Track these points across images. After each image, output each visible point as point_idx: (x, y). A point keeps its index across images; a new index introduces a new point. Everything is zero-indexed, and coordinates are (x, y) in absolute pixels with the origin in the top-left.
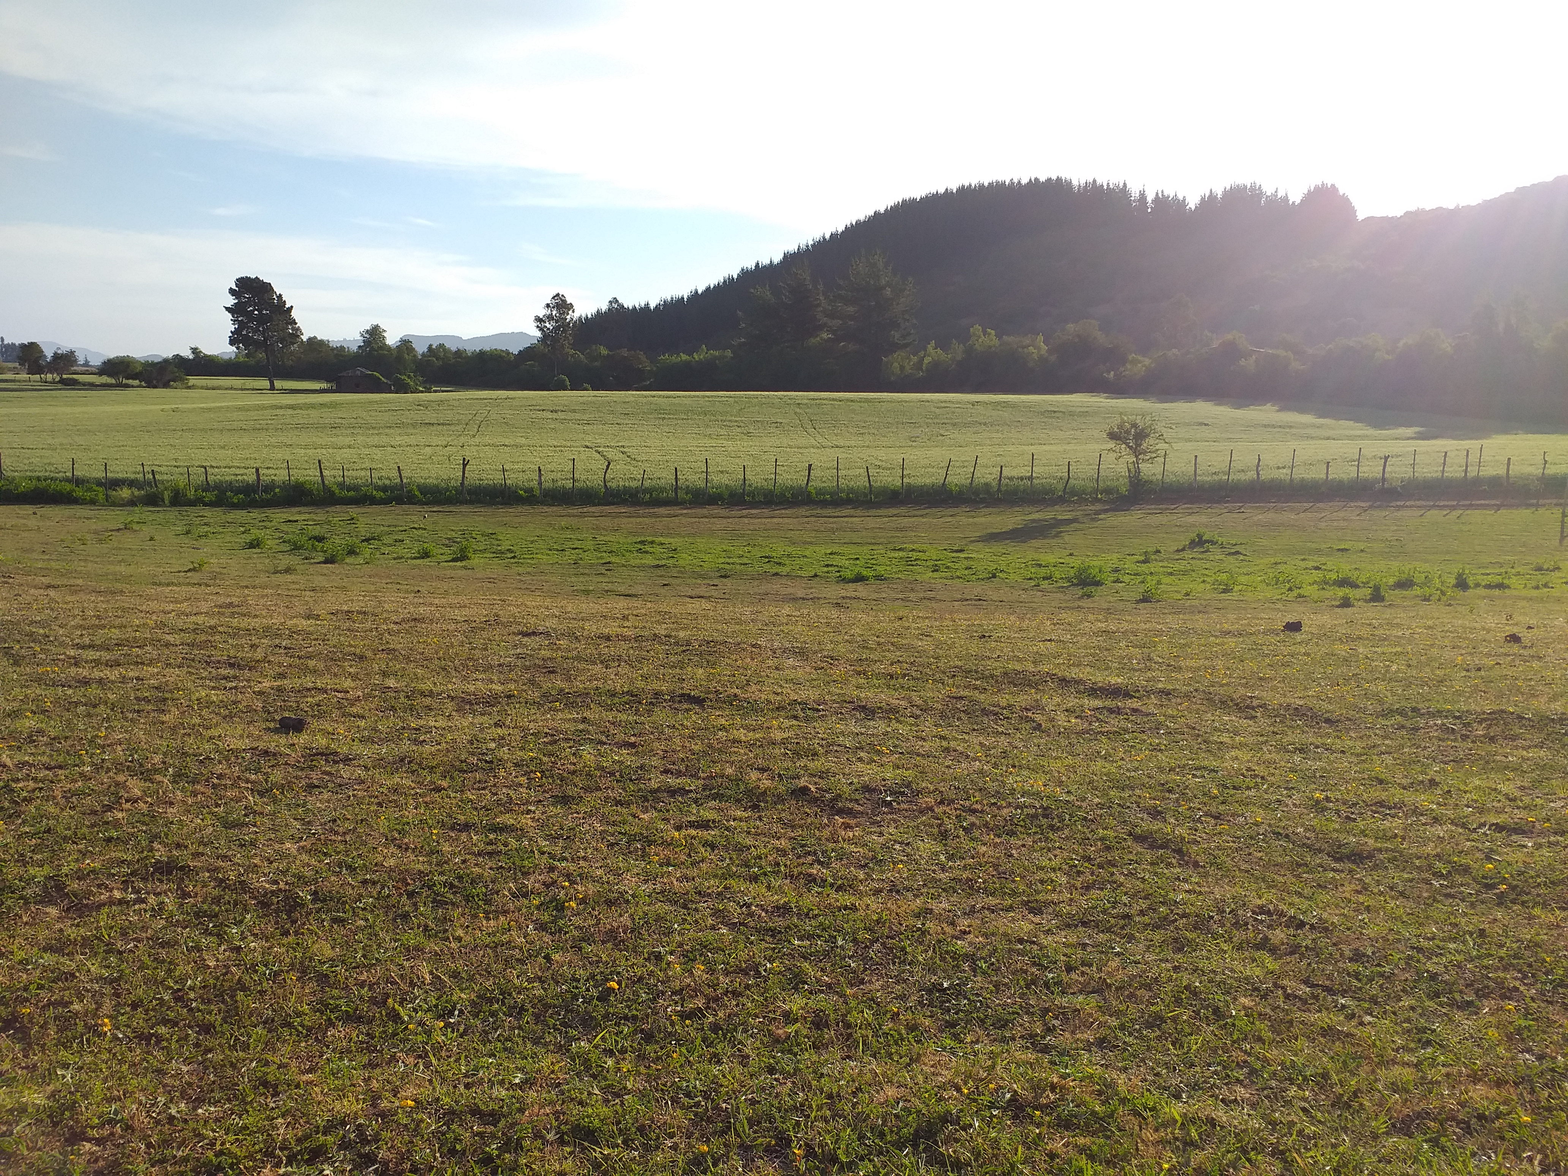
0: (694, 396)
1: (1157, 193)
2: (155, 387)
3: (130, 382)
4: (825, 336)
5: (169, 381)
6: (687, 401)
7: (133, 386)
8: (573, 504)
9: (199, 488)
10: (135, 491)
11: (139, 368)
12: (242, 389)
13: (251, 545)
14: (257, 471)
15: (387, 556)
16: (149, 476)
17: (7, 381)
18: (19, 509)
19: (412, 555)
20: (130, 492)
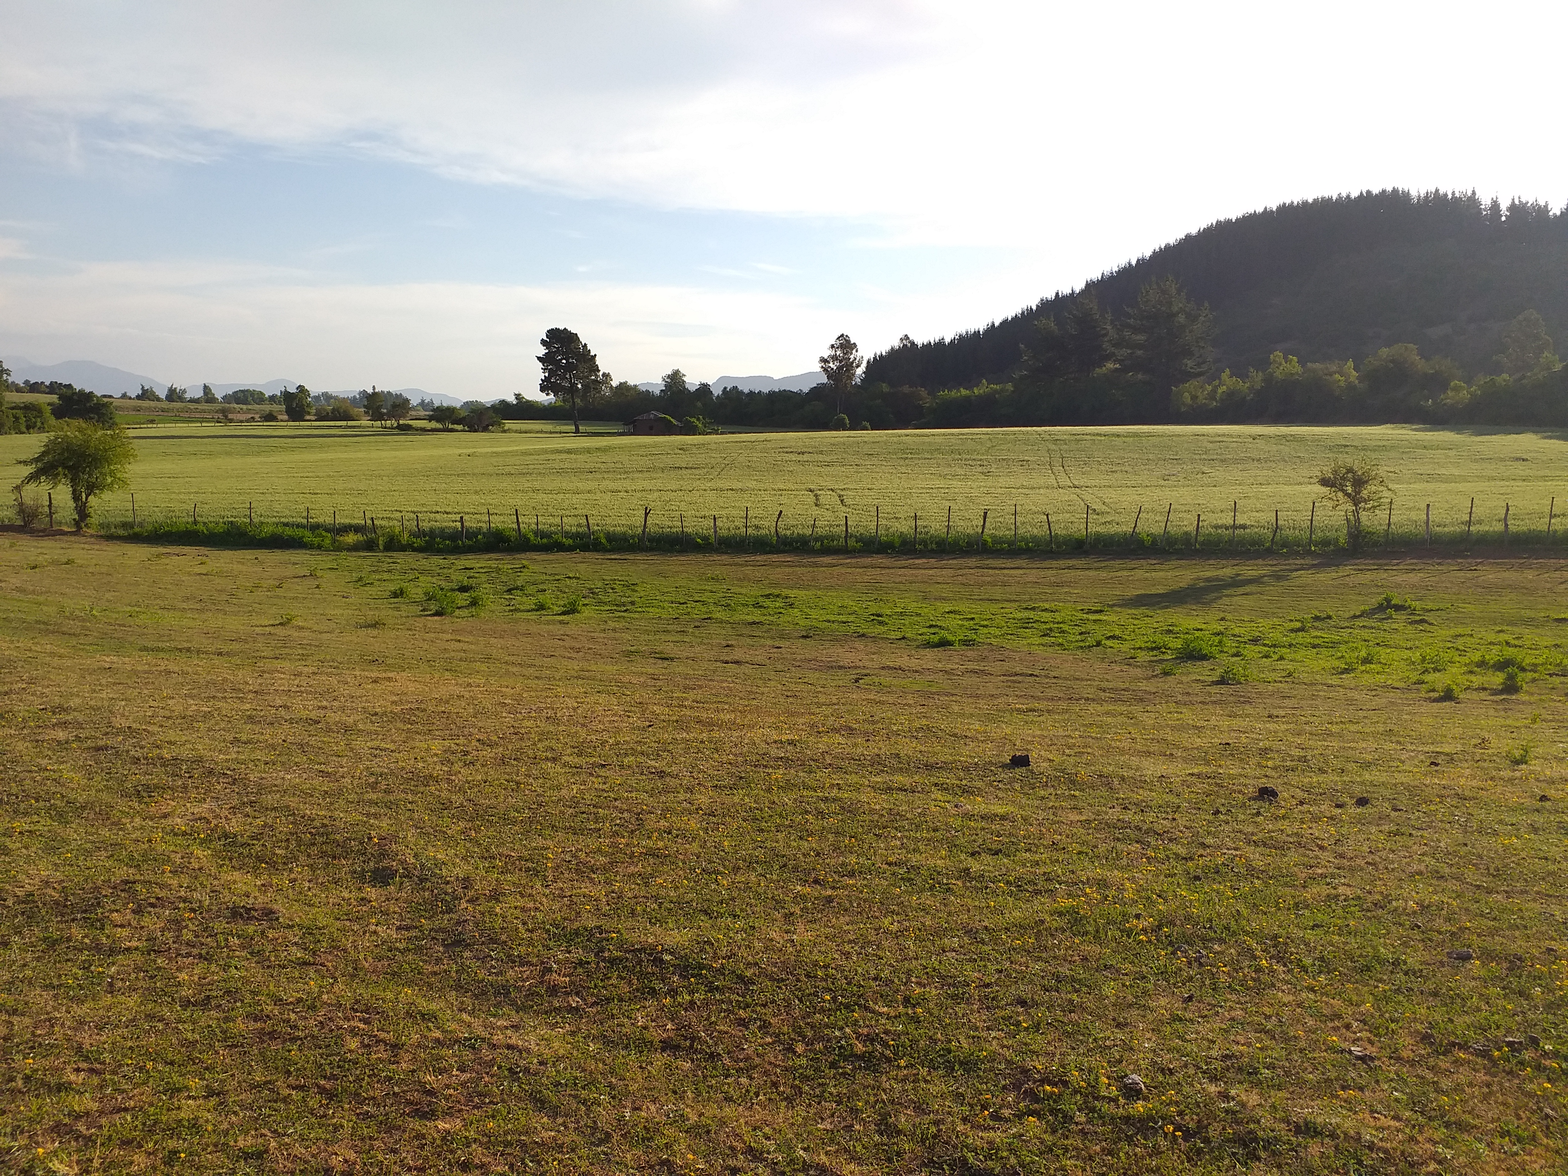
0: (949, 434)
1: (1513, 199)
2: (476, 431)
3: (456, 427)
4: (1110, 365)
5: (488, 426)
6: (938, 440)
7: (457, 431)
8: (746, 552)
9: (412, 534)
10: (359, 537)
11: (463, 414)
12: (551, 433)
13: (395, 595)
14: (462, 518)
15: (508, 608)
16: (369, 522)
17: (354, 427)
18: (249, 554)
19: (529, 607)
20: (355, 538)
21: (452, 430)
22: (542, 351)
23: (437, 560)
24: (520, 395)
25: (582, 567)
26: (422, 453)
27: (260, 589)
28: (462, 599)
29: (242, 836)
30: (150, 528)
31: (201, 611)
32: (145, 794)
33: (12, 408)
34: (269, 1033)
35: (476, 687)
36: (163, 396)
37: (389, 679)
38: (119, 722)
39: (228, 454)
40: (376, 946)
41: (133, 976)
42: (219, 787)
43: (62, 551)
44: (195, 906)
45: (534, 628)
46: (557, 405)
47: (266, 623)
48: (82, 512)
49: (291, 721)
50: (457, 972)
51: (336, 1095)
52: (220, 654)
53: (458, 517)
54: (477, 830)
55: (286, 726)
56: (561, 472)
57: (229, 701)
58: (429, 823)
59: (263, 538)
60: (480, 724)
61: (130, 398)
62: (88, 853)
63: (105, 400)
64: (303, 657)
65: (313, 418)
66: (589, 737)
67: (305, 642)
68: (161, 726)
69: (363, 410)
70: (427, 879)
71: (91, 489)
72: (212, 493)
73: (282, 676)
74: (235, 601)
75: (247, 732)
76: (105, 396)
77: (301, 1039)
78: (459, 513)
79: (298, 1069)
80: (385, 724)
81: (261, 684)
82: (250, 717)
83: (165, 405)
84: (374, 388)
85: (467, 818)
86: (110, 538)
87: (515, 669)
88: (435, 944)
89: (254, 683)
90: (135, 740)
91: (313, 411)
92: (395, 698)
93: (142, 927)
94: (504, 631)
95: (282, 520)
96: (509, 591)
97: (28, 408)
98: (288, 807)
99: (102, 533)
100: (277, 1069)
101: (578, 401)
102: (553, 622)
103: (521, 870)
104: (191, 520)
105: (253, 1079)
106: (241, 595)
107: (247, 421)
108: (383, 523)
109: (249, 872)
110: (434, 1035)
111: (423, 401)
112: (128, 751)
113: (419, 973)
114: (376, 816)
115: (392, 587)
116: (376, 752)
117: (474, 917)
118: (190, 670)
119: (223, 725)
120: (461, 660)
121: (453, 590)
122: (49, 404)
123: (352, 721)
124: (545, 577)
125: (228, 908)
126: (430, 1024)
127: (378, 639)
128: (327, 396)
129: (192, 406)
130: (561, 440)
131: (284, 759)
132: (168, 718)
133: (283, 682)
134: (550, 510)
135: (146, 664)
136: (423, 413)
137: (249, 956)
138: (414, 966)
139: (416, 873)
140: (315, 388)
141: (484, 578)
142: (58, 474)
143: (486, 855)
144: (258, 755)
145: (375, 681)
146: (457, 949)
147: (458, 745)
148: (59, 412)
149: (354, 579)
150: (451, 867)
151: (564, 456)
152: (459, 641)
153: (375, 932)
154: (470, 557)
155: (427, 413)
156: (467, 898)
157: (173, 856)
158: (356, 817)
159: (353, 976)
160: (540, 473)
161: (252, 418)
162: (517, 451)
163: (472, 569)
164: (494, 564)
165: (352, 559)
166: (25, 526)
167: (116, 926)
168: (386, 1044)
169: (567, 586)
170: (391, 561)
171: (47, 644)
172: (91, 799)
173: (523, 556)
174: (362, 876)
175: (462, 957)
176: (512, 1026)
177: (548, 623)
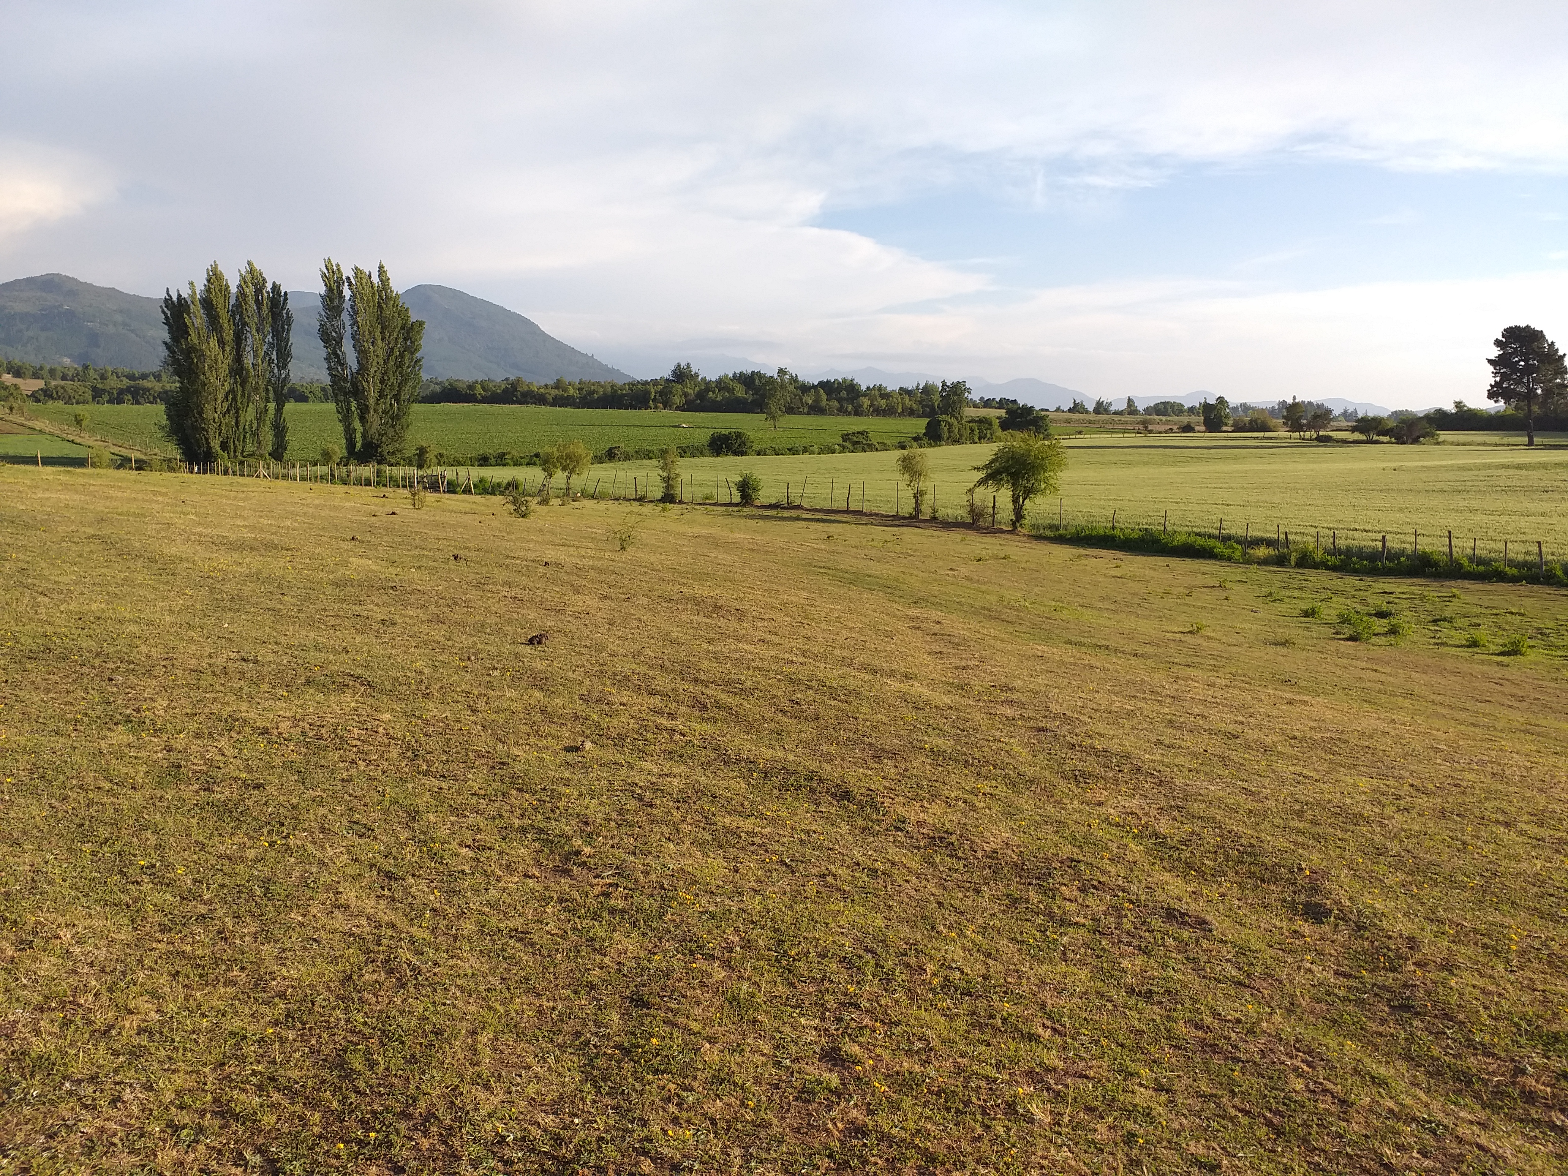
2: (1404, 443)
3: (1381, 438)
5: (1419, 437)
9: (1326, 551)
10: (1271, 551)
11: (1392, 424)
12: (1496, 445)
13: (1306, 614)
14: (1384, 537)
15: (1433, 640)
16: (1282, 536)
17: (1271, 438)
18: (1161, 561)
19: (1458, 643)
20: (1266, 551)
21: (1377, 442)
22: (1495, 352)
23: (1352, 581)
24: (1460, 403)
25: (1528, 602)
26: (1341, 466)
27: (1170, 596)
28: (1380, 625)
29: (1172, 839)
30: (1074, 530)
31: (1115, 611)
32: (1081, 780)
33: (970, 422)
34: (1211, 1046)
35: (1401, 724)
36: (1091, 409)
37: (1305, 703)
38: (1054, 708)
39: (1146, 464)
40: (1312, 985)
41: (1082, 950)
42: (1147, 786)
43: (1000, 547)
44: (1133, 898)
45: (1465, 667)
46: (1508, 413)
47: (1176, 629)
48: (1019, 514)
49: (1210, 731)
50: (1406, 1039)
51: (1283, 1133)
52: (1135, 655)
53: (1379, 536)
54: (1420, 886)
55: (1206, 736)
56: (1508, 490)
57: (1149, 702)
58: (1362, 867)
59: (1174, 546)
60: (1412, 767)
61: (1063, 411)
62: (1038, 825)
63: (1043, 413)
64: (1215, 668)
65: (1230, 429)
66: (1550, 806)
67: (1215, 653)
68: (1090, 717)
69: (1281, 421)
70: (1366, 928)
71: (1028, 492)
72: (1129, 500)
73: (1196, 685)
74: (1146, 605)
75: (1168, 735)
76: (1042, 410)
77: (1243, 1061)
78: (1380, 532)
79: (1242, 1093)
80: (1306, 750)
81: (1177, 690)
82: (1170, 721)
83: (1092, 417)
84: (1294, 398)
85: (1407, 870)
86: (1039, 538)
87: (1444, 711)
88: (1379, 1002)
89: (1170, 689)
90: (1069, 727)
91: (1231, 422)
92: (1312, 724)
93: (1087, 906)
94: (1428, 666)
95: (1195, 529)
96: (1435, 621)
97: (983, 421)
98: (1214, 818)
99: (1033, 533)
100: (1221, 1085)
101: (1535, 408)
102: (1489, 663)
103: (1476, 944)
104: (1110, 525)
105: (1198, 1087)
106: (1152, 600)
107: (1166, 432)
108: (1298, 538)
109: (1178, 876)
110: (1387, 1104)
111: (1346, 411)
112: (1064, 736)
113: (1362, 1029)
114: (1303, 846)
115: (1304, 607)
116: (1300, 778)
117: (1425, 984)
118: (1110, 667)
119: (1145, 726)
120: (1379, 692)
121: (1369, 615)
122: (998, 418)
123: (1271, 741)
124: (1479, 610)
125: (1162, 908)
126: (1381, 1090)
127: (1288, 659)
128: (1245, 407)
129: (1117, 418)
130: (1509, 454)
131: (1207, 769)
132: (1096, 710)
133: (1198, 691)
134: (1491, 533)
135: (1071, 657)
136: (1344, 424)
137: (1185, 961)
138: (1355, 1020)
139: (1352, 917)
140: (1234, 400)
141: (1405, 604)
142: (1001, 480)
143: (1432, 916)
144: (1180, 760)
145: (1290, 703)
146: (1405, 1015)
147: (1388, 786)
148: (1005, 425)
149: (1263, 594)
150: (1392, 921)
151: (1511, 472)
152: (1376, 671)
153: (1310, 970)
154: (1390, 581)
155: (1350, 424)
156: (1414, 960)
157: (1110, 844)
158: (1282, 843)
159: (1290, 1011)
160: (1480, 491)
161: (1171, 429)
162: (1452, 466)
163: (1392, 593)
164: (1416, 590)
165: (1263, 574)
166: (973, 524)
167: (1065, 899)
168: (1333, 1097)
169: (1507, 623)
170: (1303, 578)
171: (991, 629)
172: (1038, 775)
173: (1453, 583)
174: (1293, 905)
175: (1411, 1025)
176: (1479, 1123)
177: (1483, 662)
